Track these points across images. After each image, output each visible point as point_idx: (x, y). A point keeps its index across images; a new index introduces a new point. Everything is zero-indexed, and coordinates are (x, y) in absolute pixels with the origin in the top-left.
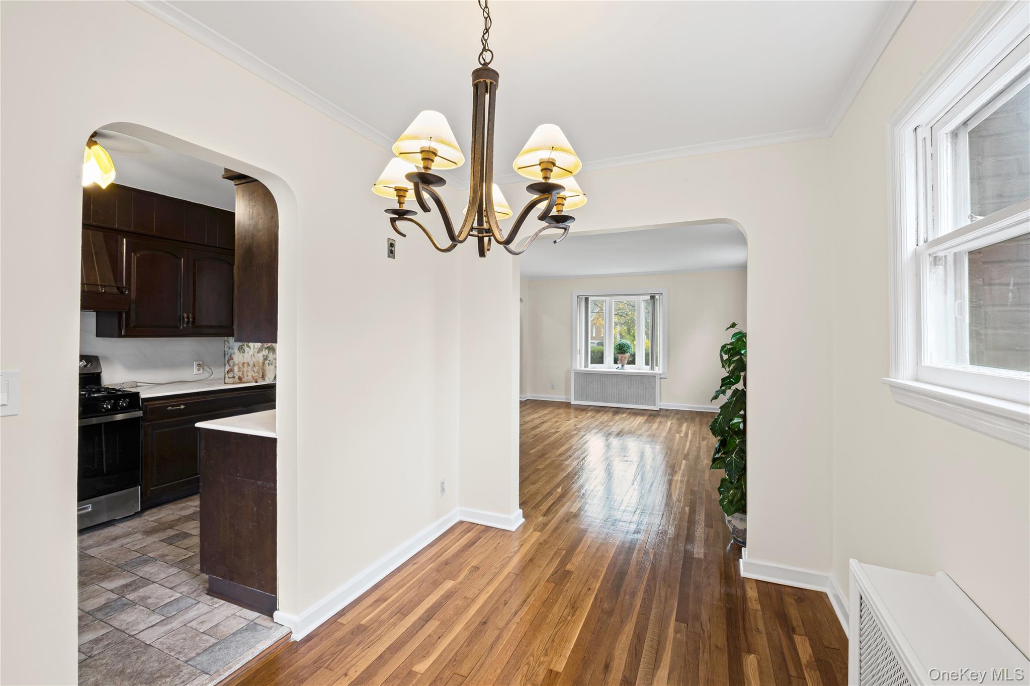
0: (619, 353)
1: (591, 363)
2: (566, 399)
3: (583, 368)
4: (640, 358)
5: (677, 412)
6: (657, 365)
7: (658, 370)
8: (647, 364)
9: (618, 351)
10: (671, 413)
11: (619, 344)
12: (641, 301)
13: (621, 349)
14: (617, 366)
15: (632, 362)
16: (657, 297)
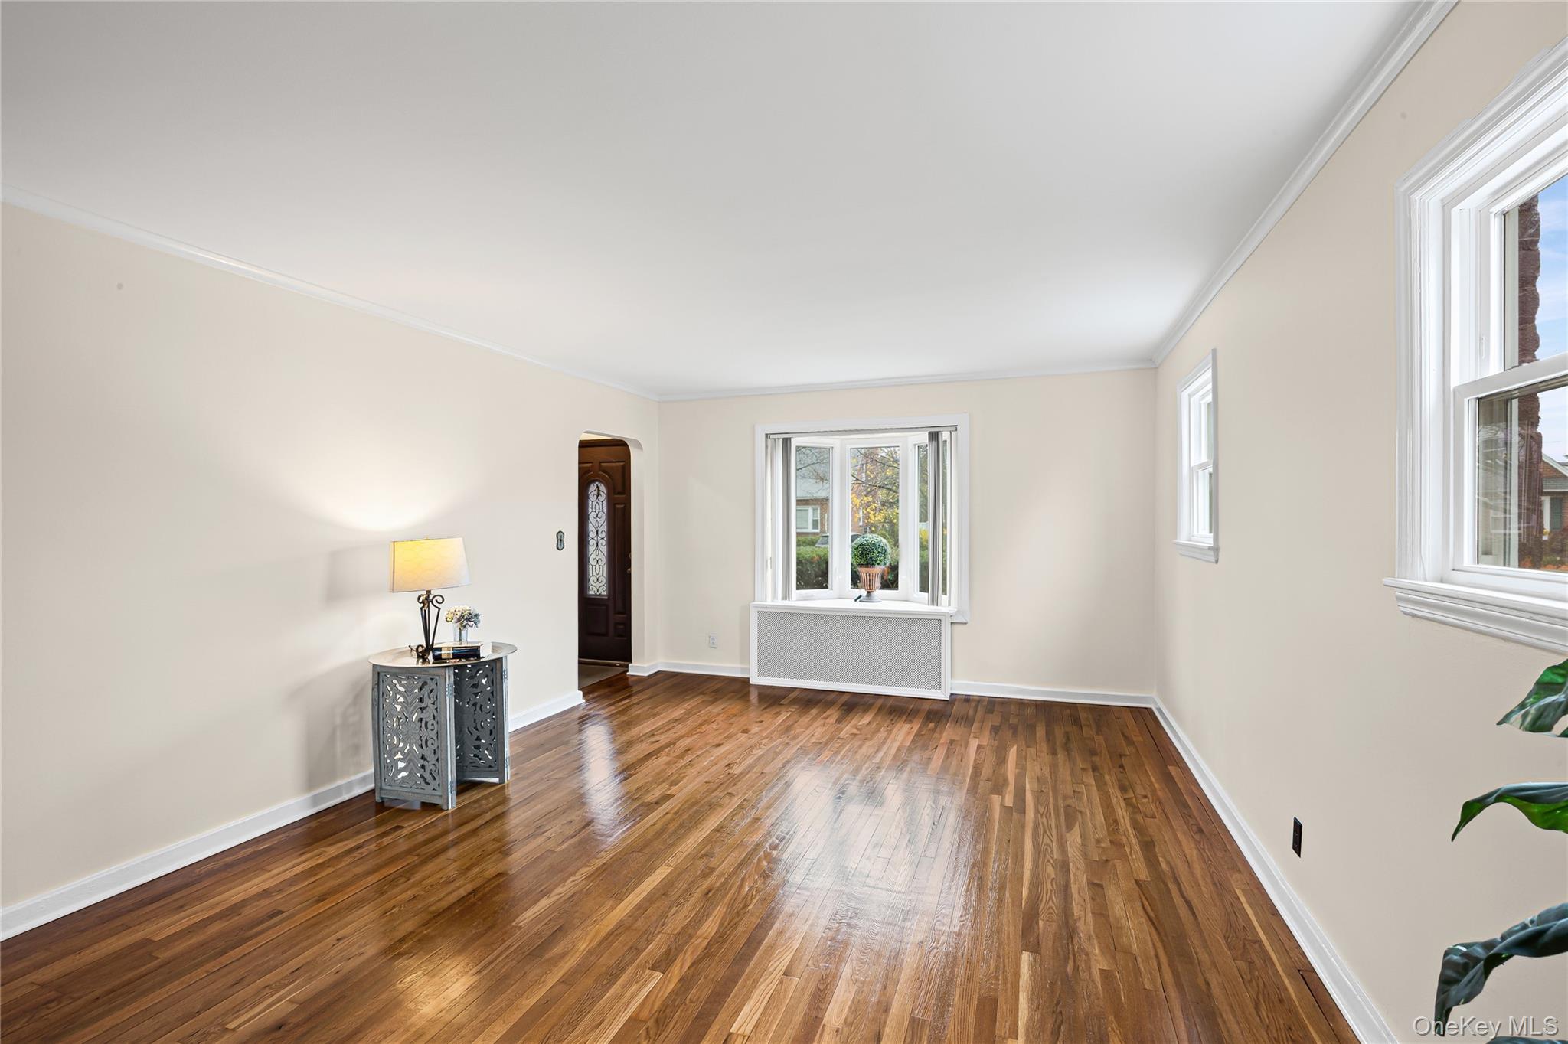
0: (861, 565)
1: (798, 588)
2: (743, 670)
3: (780, 602)
4: (908, 575)
5: (992, 705)
6: (944, 591)
7: (947, 605)
8: (924, 588)
9: (859, 560)
10: (976, 707)
11: (861, 545)
12: (910, 446)
13: (865, 556)
14: (857, 592)
15: (890, 582)
16: (945, 435)
